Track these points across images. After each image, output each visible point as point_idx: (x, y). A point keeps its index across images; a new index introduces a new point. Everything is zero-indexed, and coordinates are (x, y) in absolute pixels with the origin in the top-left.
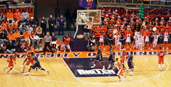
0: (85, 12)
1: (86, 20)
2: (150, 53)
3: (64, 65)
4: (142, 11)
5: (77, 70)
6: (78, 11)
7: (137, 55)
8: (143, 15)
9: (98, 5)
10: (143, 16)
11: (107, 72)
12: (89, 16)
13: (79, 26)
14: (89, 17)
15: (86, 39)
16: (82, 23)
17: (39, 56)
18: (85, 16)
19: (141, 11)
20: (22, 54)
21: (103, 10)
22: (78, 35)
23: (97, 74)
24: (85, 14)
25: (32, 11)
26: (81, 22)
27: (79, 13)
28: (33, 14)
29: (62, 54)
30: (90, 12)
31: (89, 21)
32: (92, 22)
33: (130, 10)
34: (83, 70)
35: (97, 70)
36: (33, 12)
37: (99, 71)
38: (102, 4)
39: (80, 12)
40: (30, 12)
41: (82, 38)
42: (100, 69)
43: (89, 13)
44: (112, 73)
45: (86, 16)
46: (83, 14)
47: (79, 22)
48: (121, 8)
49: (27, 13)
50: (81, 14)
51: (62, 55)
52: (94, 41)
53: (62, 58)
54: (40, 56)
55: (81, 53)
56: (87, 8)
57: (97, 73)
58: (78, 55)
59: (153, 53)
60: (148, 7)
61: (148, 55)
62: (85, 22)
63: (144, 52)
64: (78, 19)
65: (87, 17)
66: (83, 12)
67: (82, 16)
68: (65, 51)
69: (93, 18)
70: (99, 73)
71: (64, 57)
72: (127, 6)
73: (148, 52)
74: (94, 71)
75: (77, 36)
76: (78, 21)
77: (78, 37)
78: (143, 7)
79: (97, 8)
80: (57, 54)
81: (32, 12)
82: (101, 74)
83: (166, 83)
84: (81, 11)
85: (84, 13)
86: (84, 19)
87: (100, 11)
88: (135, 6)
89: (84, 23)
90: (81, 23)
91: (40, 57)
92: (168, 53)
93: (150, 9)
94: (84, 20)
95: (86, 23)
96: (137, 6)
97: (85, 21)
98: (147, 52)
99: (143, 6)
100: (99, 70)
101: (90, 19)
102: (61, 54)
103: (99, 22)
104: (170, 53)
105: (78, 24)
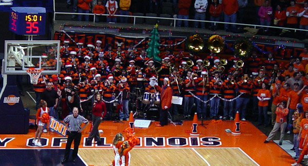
1: (26, 64)
4: (156, 44)
6: (7, 42)
7: (141, 145)
8: (158, 52)
9: (55, 27)
10: (157, 55)
12: (33, 55)
13: (10, 77)
14: (31, 57)
15: (26, 104)
16: (16, 69)
18: (24, 53)
19: (154, 43)
22: (7, 97)
24: (24, 50)
26: (14, 69)
27: (9, 46)
30: (34, 45)
31: (32, 65)
32: (38, 67)
33: (127, 40)
38: (65, 26)
39: (12, 45)
41: (17, 103)
43: (31, 47)
45: (26, 55)
46: (19, 50)
47: (10, 68)
48: (107, 35)
50: (14, 50)
55: (14, 138)
56: (29, 35)
58: (6, 143)
59: (177, 142)
60: (170, 35)
61: (167, 146)
62: (23, 68)
63: (156, 140)
64: (8, 61)
65: (28, 56)
66: (21, 45)
67: (16, 53)
72: (121, 31)
73: (167, 139)
75: (5, 98)
76: (6, 65)
77: (6, 101)
78: (157, 35)
79: (53, 33)
85: (21, 47)
86: (22, 60)
87: (57, 45)
88: (139, 32)
89: (21, 69)
90: (13, 71)
92: (212, 143)
93: (173, 40)
94: (20, 62)
95: (24, 71)
96: (144, 32)
97: (23, 65)
98: (164, 138)
99: (158, 31)
101: (35, 61)
103: (56, 69)
104: (216, 143)
105: (6, 71)
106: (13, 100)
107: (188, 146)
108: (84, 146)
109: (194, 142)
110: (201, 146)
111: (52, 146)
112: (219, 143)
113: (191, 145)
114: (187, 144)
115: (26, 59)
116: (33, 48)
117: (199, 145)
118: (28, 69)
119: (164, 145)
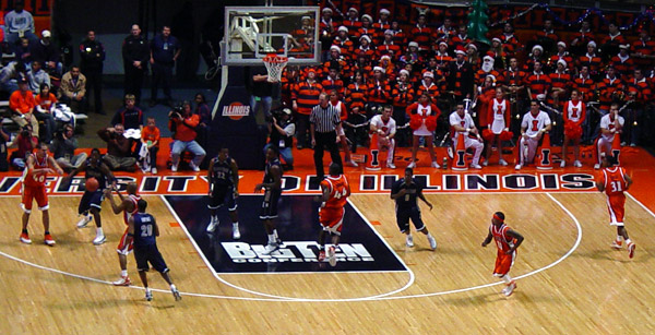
0: (255, 16)
1: (260, 48)
2: (512, 182)
3: (172, 225)
4: (482, 15)
5: (223, 244)
6: (229, 10)
7: (459, 188)
8: (486, 29)
10: (485, 35)
11: (342, 252)
12: (273, 32)
13: (233, 69)
14: (271, 35)
15: (260, 120)
16: (244, 57)
17: (71, 187)
18: (257, 30)
19: (478, 14)
20: (5, 179)
21: (329, 6)
22: (228, 105)
23: (300, 260)
24: (258, 24)
25: (45, 8)
26: (240, 55)
27: (232, 17)
28: (50, 18)
29: (165, 178)
30: (276, 14)
31: (272, 50)
32: (283, 53)
33: (434, 10)
34: (244, 246)
35: (302, 246)
36: (52, 13)
37: (310, 250)
39: (237, 15)
40: (41, 10)
41: (245, 117)
42: (314, 243)
43: (271, 19)
44: (359, 256)
45: (261, 32)
46: (248, 24)
47: (233, 55)
48: (397, 2)
49: (26, 14)
50: (241, 24)
51: (164, 185)
52: (289, 129)
53: (162, 196)
54: (77, 187)
57: (303, 258)
59: (521, 182)
60: (507, 1)
61: (502, 189)
62: (257, 55)
63: (485, 179)
64: (230, 44)
65: (266, 35)
66: (251, 14)
67: (244, 29)
68: (174, 169)
69: (287, 36)
70: (309, 256)
71: (169, 190)
73: (503, 178)
74: (288, 247)
75: (225, 108)
76: (227, 50)
77: (227, 112)
80: (145, 179)
81: (48, 9)
82: (315, 260)
83: (571, 300)
84: (240, 10)
85: (251, 19)
86: (254, 41)
87: (314, 13)
89: (254, 57)
90: (238, 59)
91: (75, 191)
92: (581, 184)
93: (512, 9)
94: (251, 44)
95: (259, 60)
97: (257, 50)
98: (498, 176)
100: (309, 247)
101: (278, 43)
102: (159, 178)
103: (313, 57)
104: (587, 184)
105: (227, 60)
106: (238, 111)
107: (540, 189)
108: (361, 189)
109: (550, 182)
110: (561, 189)
111: (307, 189)
112: (592, 185)
113: (544, 188)
114: (538, 185)
115: (261, 39)
116: (273, 20)
117: (558, 188)
118: (264, 56)
119: (499, 188)
